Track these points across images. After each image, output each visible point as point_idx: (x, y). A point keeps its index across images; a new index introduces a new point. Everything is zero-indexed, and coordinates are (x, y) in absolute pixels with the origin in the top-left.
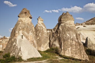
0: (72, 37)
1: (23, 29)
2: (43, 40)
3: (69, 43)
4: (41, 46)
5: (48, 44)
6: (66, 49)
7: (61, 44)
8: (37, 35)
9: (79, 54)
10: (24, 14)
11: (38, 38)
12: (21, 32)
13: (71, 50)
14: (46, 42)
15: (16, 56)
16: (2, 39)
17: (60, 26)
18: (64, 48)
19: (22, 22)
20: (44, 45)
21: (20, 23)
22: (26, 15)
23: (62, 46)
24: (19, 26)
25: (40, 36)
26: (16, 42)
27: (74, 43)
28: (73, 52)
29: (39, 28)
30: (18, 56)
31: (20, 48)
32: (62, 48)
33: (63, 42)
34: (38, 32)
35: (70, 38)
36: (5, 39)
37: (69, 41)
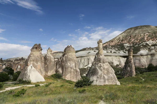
0: (71, 66)
1: (33, 61)
2: (50, 67)
3: (69, 70)
4: (48, 72)
5: (54, 70)
6: (67, 75)
7: (63, 71)
8: (45, 64)
9: (75, 79)
10: (35, 49)
11: (46, 66)
12: (32, 62)
13: (70, 75)
14: (52, 69)
15: (27, 80)
16: (20, 60)
17: (64, 57)
18: (65, 74)
19: (33, 55)
20: (51, 71)
21: (32, 56)
22: (36, 50)
23: (64, 72)
24: (31, 58)
25: (48, 64)
26: (27, 71)
27: (73, 70)
28: (71, 77)
29: (48, 58)
30: (28, 80)
31: (30, 75)
32: (64, 74)
33: (64, 69)
34: (47, 61)
35: (70, 66)
36: (23, 60)
37: (69, 69)
